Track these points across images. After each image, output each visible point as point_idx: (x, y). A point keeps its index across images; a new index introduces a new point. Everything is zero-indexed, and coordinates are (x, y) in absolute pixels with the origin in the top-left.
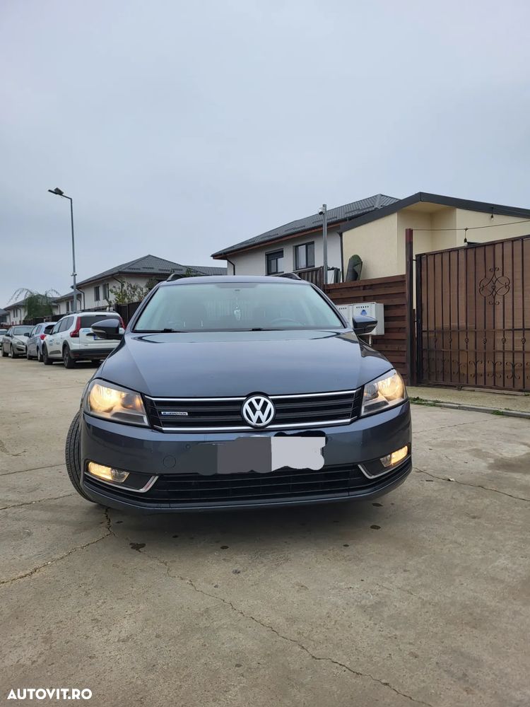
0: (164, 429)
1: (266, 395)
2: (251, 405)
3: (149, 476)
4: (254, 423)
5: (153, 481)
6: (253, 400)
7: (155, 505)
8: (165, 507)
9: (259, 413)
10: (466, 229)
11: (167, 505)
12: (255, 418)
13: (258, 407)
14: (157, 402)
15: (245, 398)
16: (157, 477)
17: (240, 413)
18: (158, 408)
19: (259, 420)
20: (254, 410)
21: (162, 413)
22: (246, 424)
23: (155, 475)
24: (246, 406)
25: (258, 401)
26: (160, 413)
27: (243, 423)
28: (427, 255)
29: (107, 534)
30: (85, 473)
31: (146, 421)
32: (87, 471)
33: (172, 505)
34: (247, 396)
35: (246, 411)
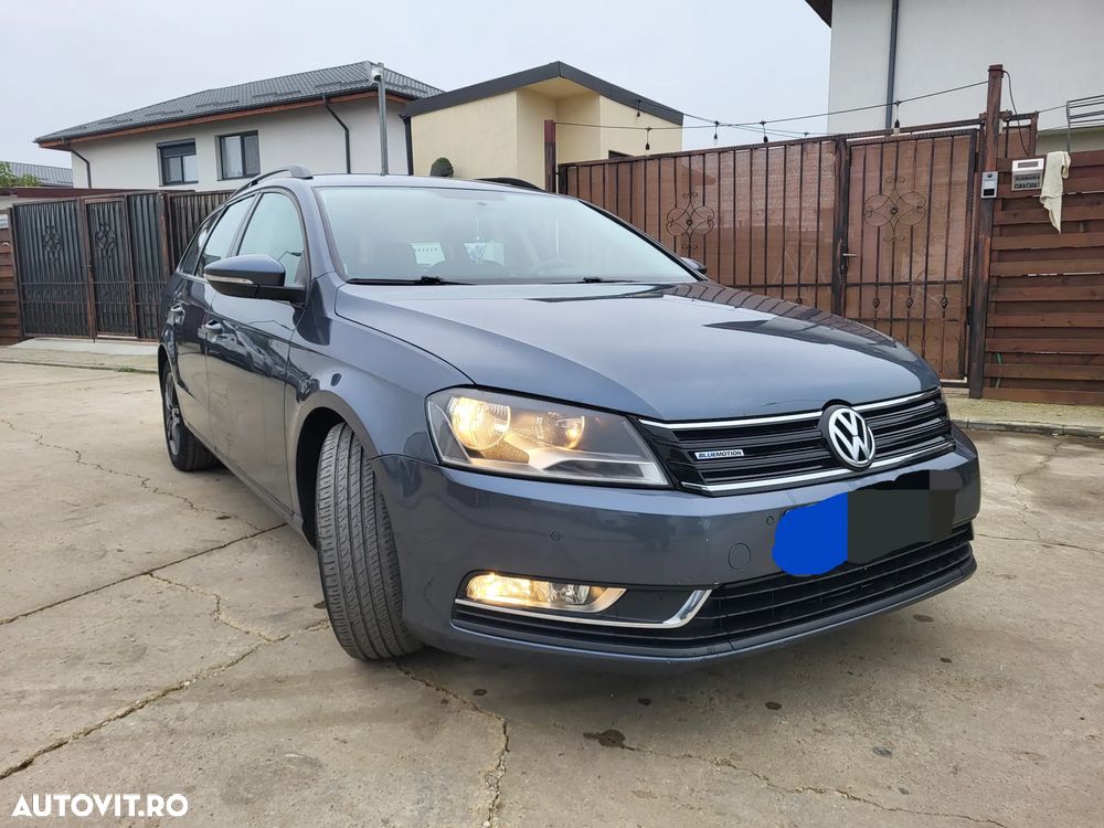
0: (711, 488)
1: (850, 405)
2: (838, 424)
3: (686, 591)
4: (854, 462)
5: (699, 599)
6: (838, 414)
7: (704, 649)
8: (722, 650)
9: (857, 440)
10: (649, 129)
11: (726, 645)
12: (855, 453)
13: (853, 429)
14: (677, 432)
15: (820, 414)
16: (709, 592)
17: (824, 442)
18: (686, 445)
19: (862, 456)
20: (849, 436)
21: (697, 454)
22: (840, 464)
23: (704, 588)
24: (833, 430)
25: (847, 416)
26: (693, 454)
27: (835, 462)
28: (578, 166)
29: (500, 724)
30: (457, 601)
31: (653, 473)
32: (464, 597)
33: (735, 644)
34: (824, 409)
35: (837, 436)
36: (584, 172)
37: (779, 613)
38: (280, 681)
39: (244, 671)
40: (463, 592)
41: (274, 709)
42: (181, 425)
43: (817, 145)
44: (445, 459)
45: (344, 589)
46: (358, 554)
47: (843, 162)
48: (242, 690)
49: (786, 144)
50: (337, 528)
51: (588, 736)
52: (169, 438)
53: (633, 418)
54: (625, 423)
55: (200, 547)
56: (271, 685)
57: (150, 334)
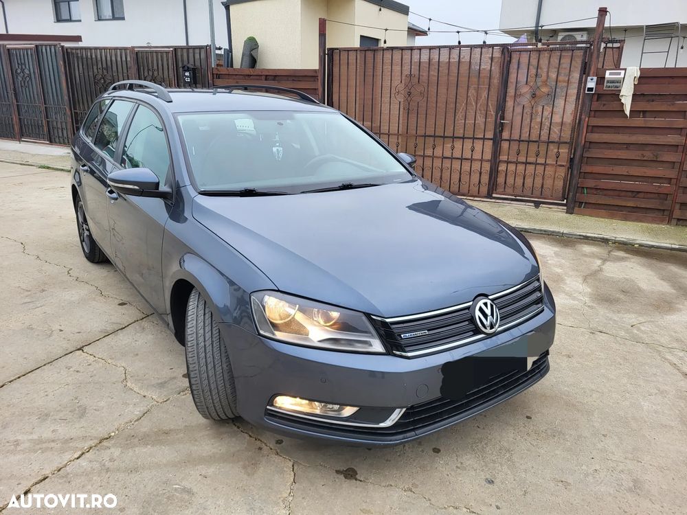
0: (409, 354)
1: (486, 296)
2: (481, 310)
3: (392, 410)
4: (487, 330)
5: (399, 413)
6: (481, 304)
7: (401, 436)
8: (410, 436)
9: (490, 317)
10: (386, 30)
11: (413, 433)
12: (487, 323)
13: (488, 311)
14: (392, 324)
15: (471, 303)
16: (404, 410)
17: (472, 320)
18: (396, 331)
19: (492, 327)
20: (485, 316)
21: (402, 336)
22: (480, 332)
23: (402, 408)
24: (478, 314)
25: (485, 304)
26: (400, 336)
27: (477, 331)
28: (340, 50)
29: (290, 464)
30: (268, 407)
31: (377, 346)
32: (272, 405)
33: (417, 432)
34: (473, 301)
35: (479, 318)
36: (344, 55)
37: (441, 414)
38: (167, 433)
39: (145, 426)
40: (271, 403)
41: (164, 454)
42: (90, 236)
43: (491, 49)
44: (262, 332)
45: (203, 391)
46: (211, 373)
47: (506, 61)
48: (145, 439)
49: (472, 47)
50: (198, 358)
51: (338, 472)
52: (82, 241)
53: (368, 315)
54: (364, 318)
55: (110, 328)
56: (161, 436)
57: (57, 140)
